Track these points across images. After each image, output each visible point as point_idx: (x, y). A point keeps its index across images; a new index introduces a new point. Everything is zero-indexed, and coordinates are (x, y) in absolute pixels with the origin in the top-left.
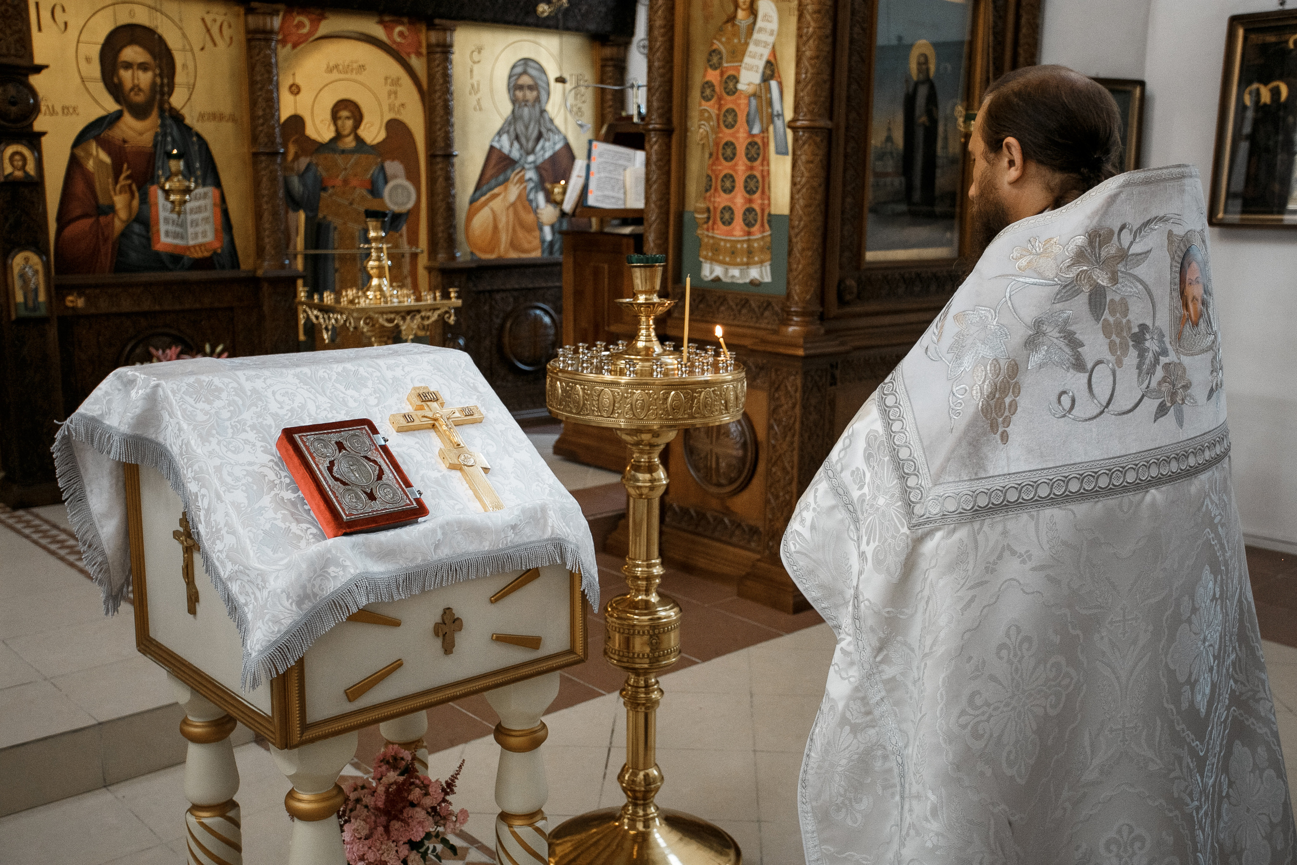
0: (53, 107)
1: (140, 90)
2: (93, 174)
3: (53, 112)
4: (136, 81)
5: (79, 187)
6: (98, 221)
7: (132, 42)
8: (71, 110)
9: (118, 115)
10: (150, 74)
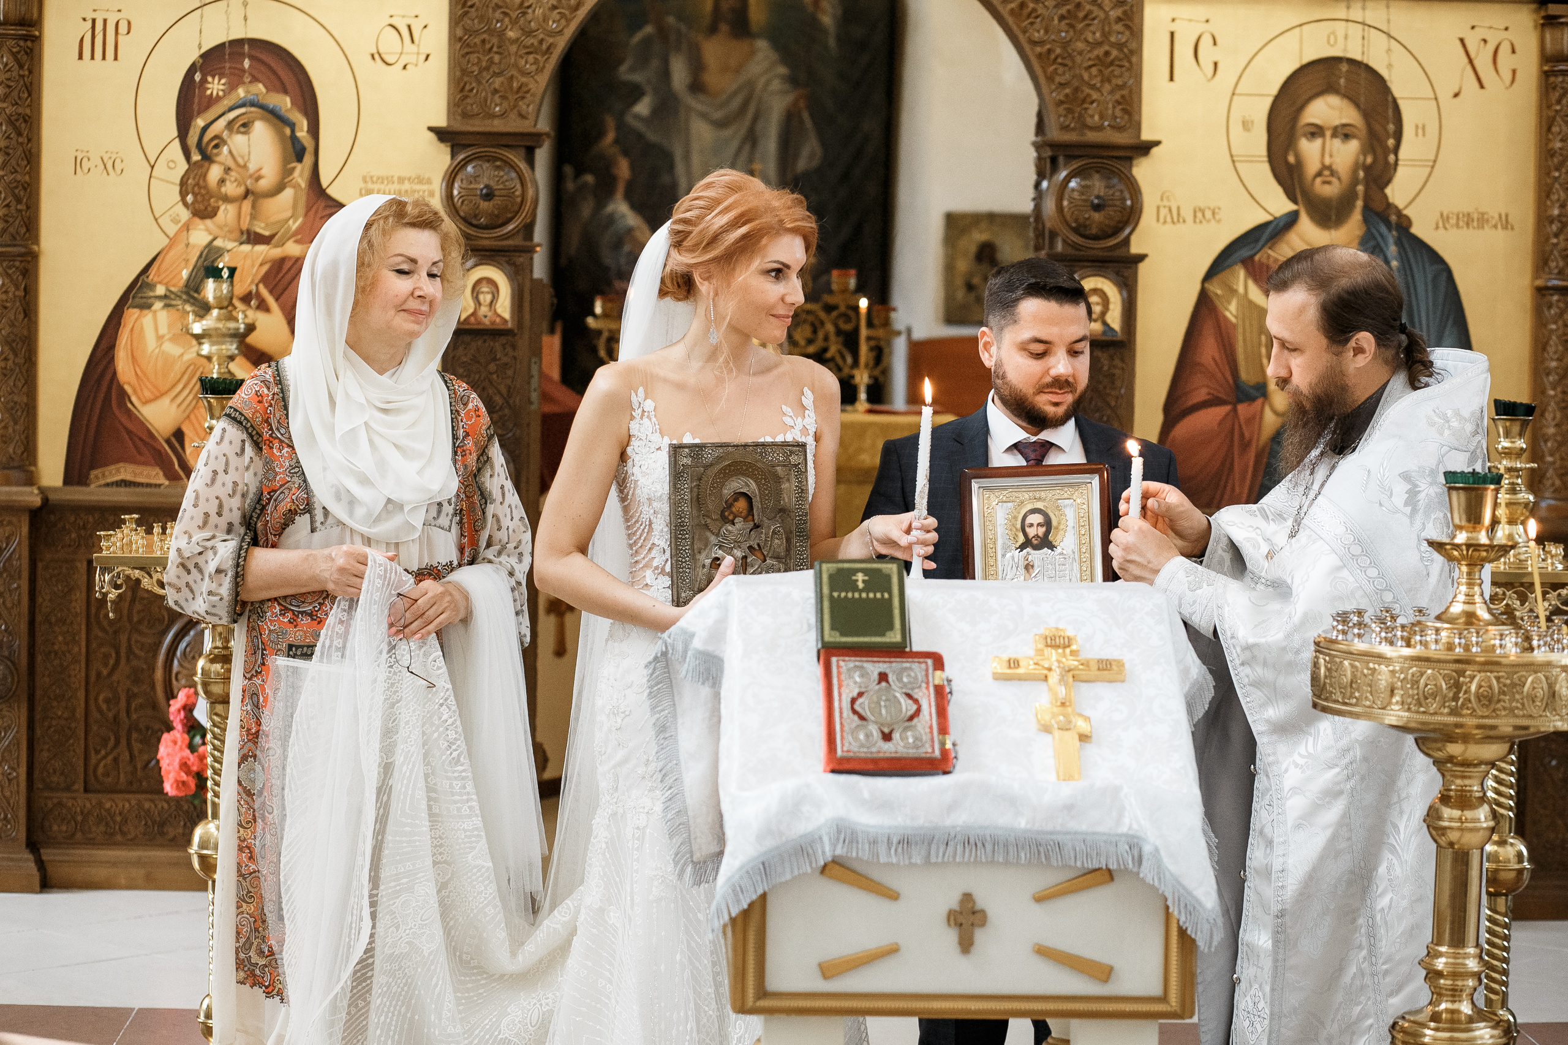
0: (1178, 208)
1: (1333, 173)
2: (1234, 326)
3: (1177, 218)
4: (1327, 161)
5: (1209, 351)
6: (1235, 410)
7: (1330, 88)
8: (1208, 214)
9: (1291, 220)
10: (1354, 145)
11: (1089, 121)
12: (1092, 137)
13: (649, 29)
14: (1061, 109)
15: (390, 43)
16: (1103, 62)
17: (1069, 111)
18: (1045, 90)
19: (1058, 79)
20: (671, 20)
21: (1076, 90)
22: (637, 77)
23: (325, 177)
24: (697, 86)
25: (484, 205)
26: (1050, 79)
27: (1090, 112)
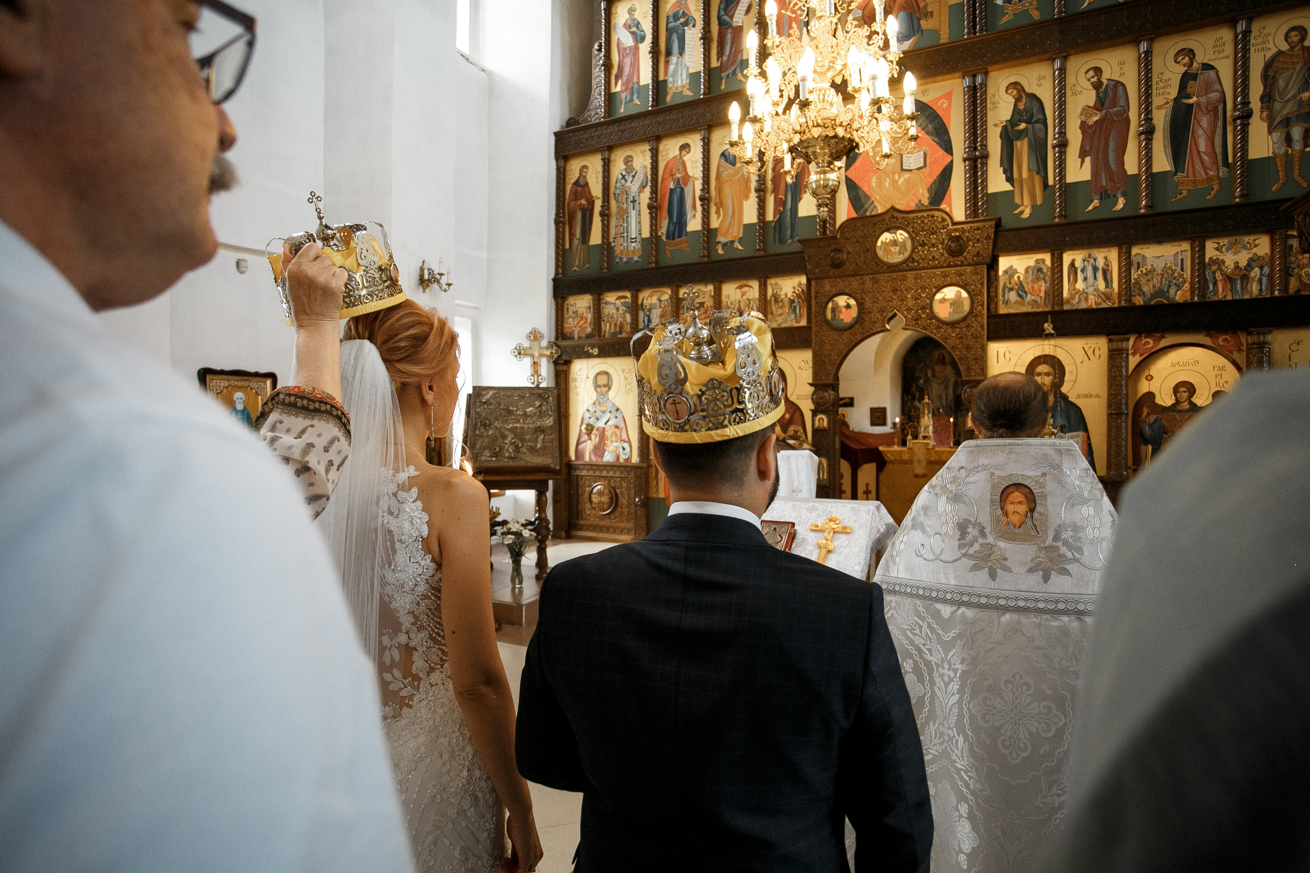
1: (1045, 385)
4: (1044, 382)
7: (1043, 363)
10: (1051, 377)
11: (972, 374)
12: (972, 378)
13: (923, 364)
15: (803, 365)
16: (976, 359)
20: (928, 362)
21: (969, 366)
22: (921, 375)
23: (788, 396)
24: (934, 376)
25: (821, 401)
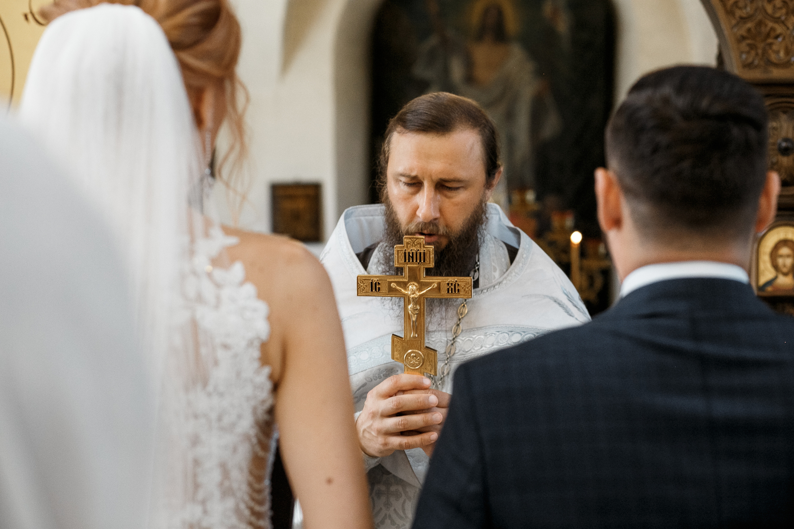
11: (773, 57)
12: (777, 74)
14: (744, 46)
17: (752, 47)
18: (725, 26)
19: (738, 13)
21: (760, 24)
26: (730, 13)
27: (775, 47)
